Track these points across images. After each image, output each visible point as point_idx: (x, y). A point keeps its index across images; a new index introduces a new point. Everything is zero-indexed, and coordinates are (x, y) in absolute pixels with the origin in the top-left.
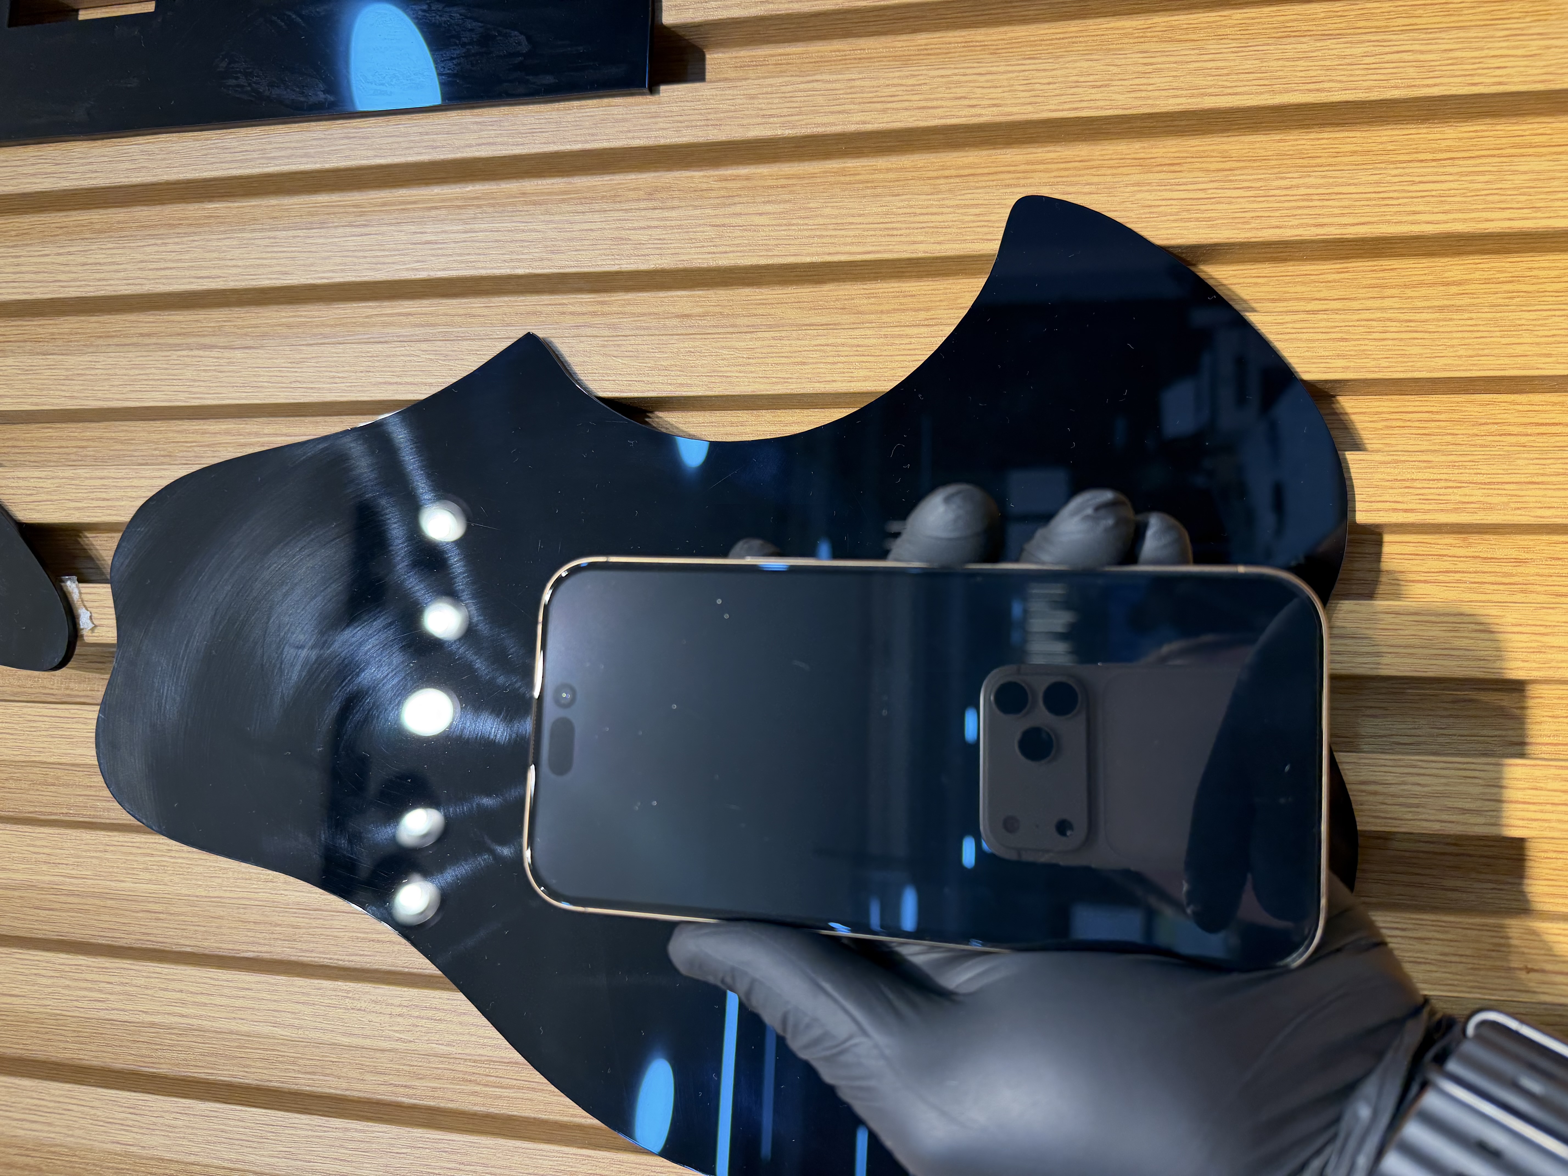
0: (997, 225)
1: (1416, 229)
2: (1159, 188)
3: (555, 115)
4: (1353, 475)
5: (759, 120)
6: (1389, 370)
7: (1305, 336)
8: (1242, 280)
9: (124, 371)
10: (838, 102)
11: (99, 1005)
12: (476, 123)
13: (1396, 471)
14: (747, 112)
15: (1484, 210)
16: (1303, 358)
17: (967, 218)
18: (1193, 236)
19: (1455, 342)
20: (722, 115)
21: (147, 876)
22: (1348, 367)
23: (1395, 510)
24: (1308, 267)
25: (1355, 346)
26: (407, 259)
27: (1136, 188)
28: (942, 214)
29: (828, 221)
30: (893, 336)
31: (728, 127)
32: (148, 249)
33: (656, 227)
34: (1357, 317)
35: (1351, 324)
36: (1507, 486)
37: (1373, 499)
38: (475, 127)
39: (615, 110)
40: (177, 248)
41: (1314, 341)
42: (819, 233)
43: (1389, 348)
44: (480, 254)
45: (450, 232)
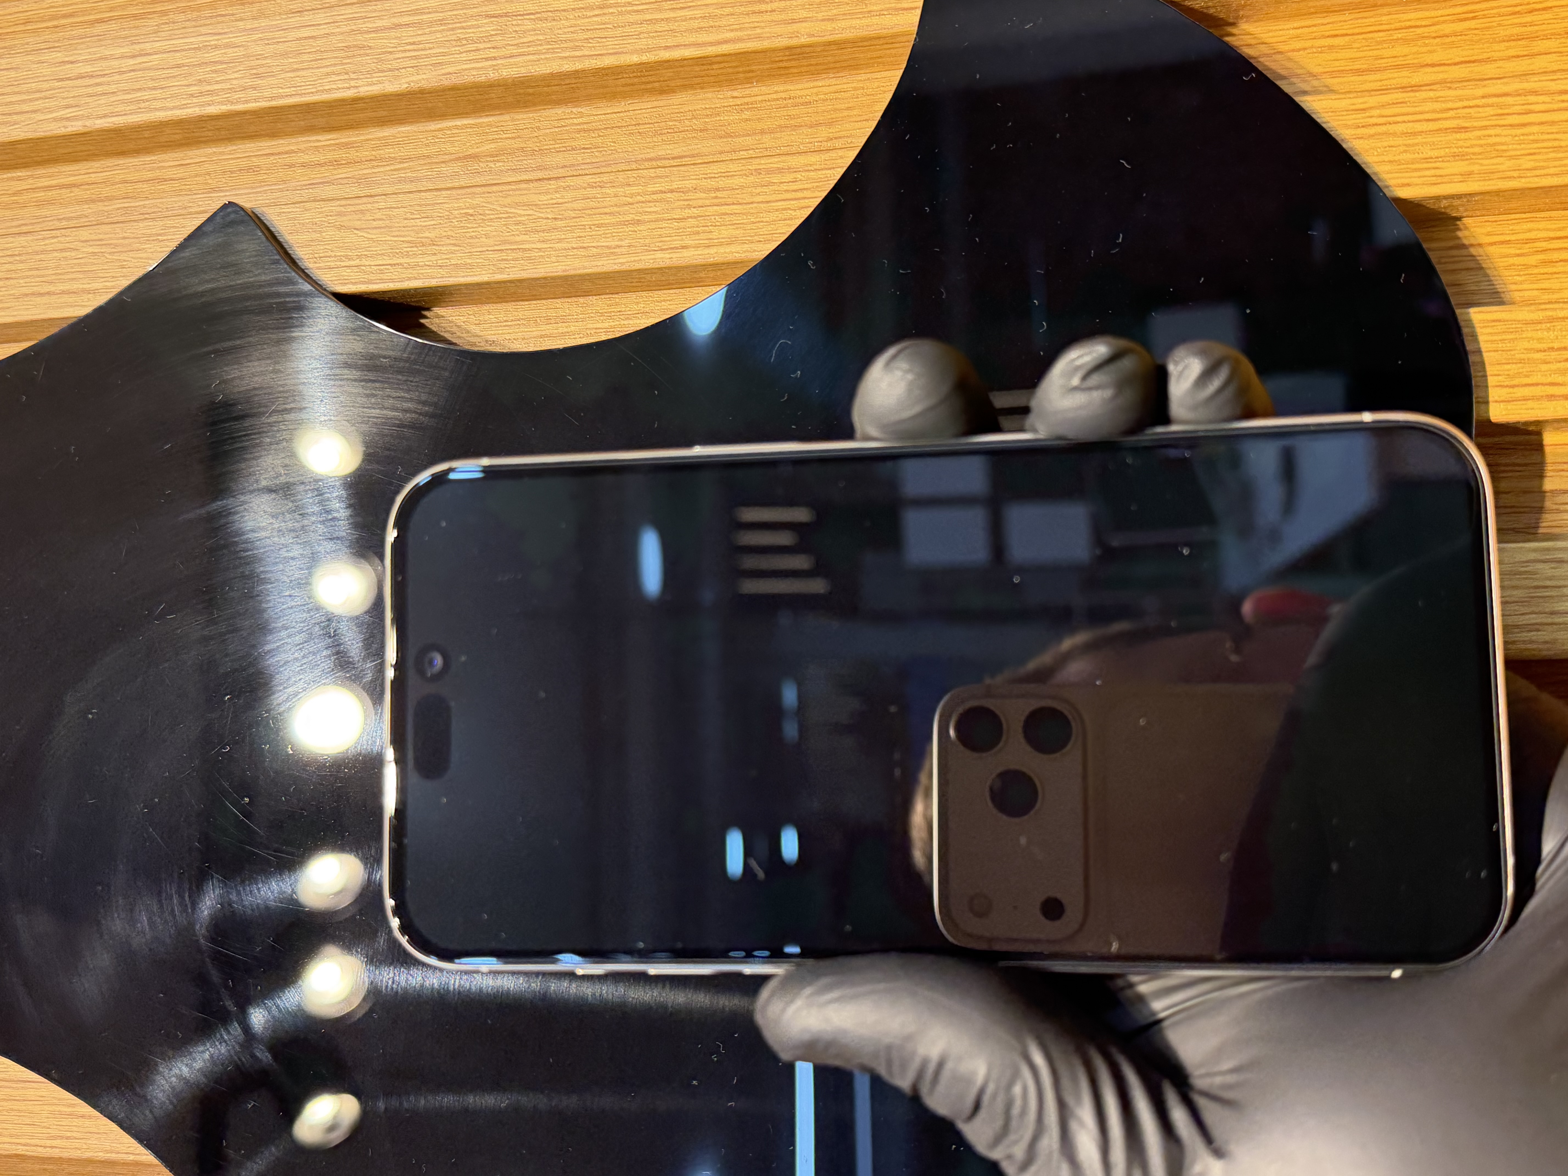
4: (1483, 346)
6: (1538, 172)
7: (1397, 128)
8: (1309, 44)
13: (1552, 335)
16: (1399, 163)
22: (1470, 173)
23: (1551, 397)
24: (1412, 16)
25: (1479, 138)
26: (52, 103)
30: (769, 172)
34: (1480, 92)
35: (1471, 103)
37: (1516, 382)
41: (1415, 134)
42: (648, 17)
43: (1536, 137)
44: (155, 88)
45: (112, 57)
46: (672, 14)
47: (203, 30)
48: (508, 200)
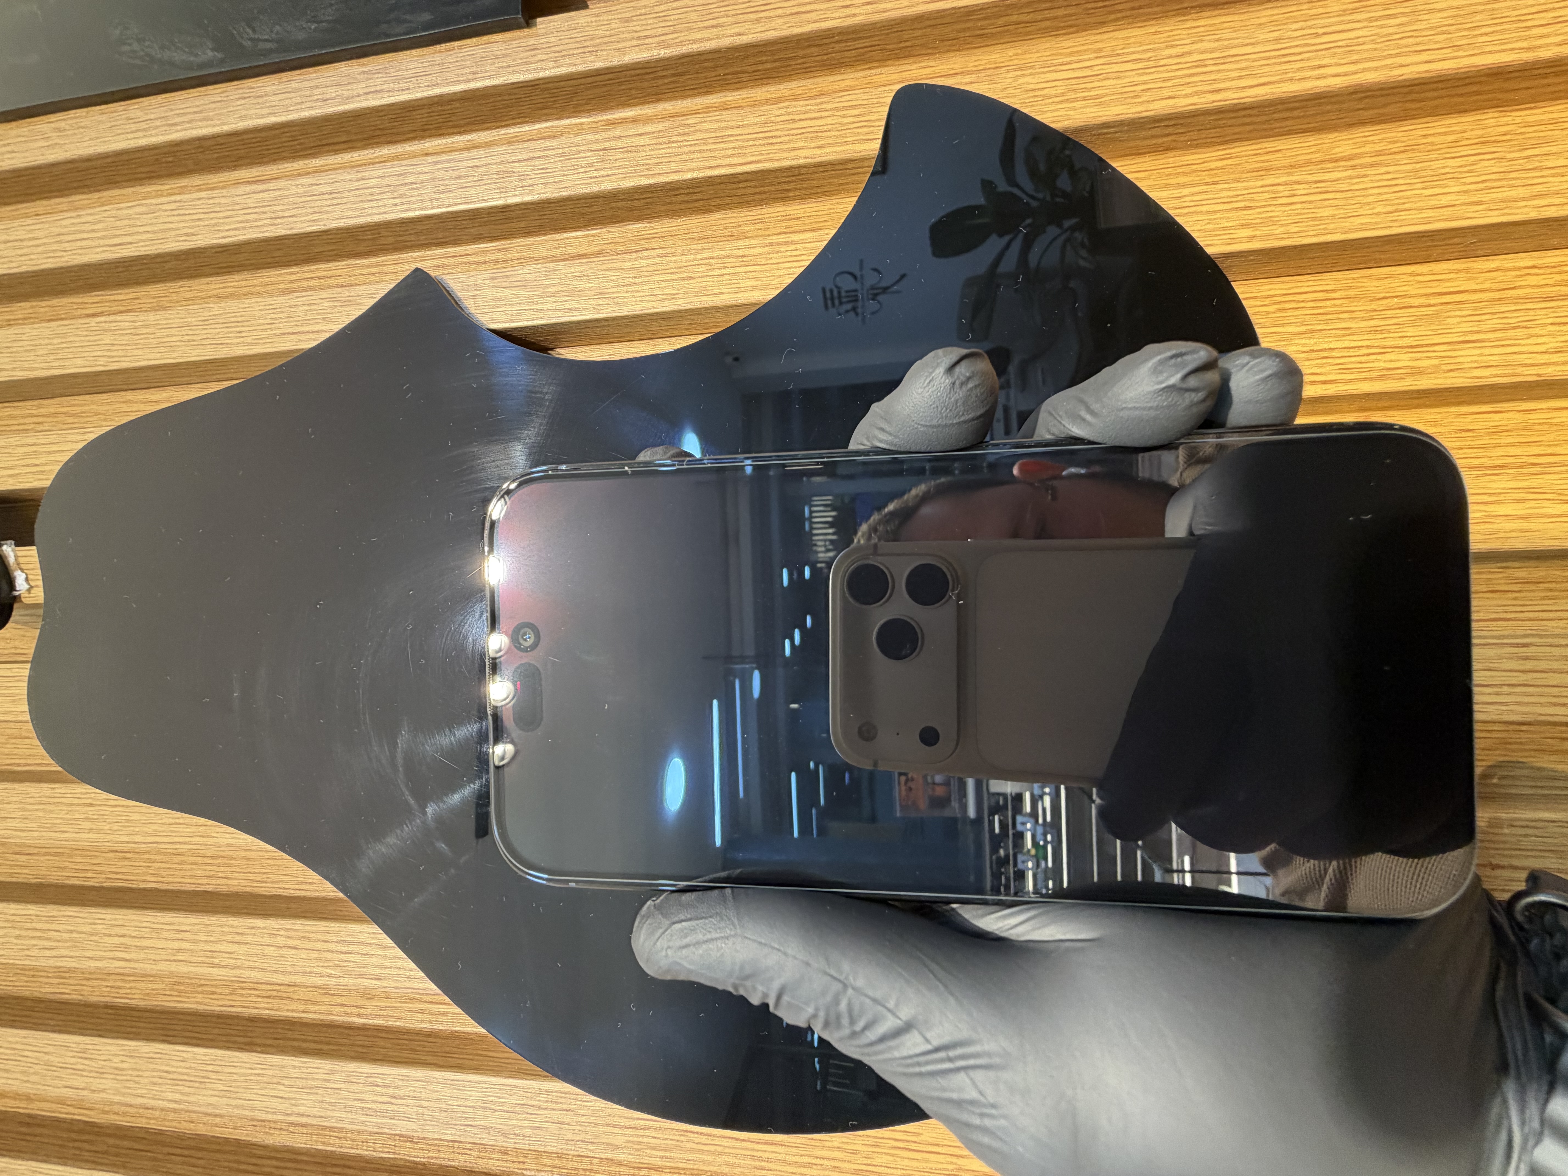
0: (877, 124)
1: (1321, 85)
2: (1042, 70)
3: (438, 58)
5: (635, 43)
6: (1299, 235)
7: (1204, 209)
9: (47, 341)
10: (711, 16)
11: (48, 953)
12: (364, 73)
13: (1312, 341)
14: (622, 36)
15: (1398, 55)
16: (1205, 231)
17: (846, 120)
18: (1081, 116)
19: (1371, 199)
20: (598, 41)
21: (87, 825)
22: (1254, 236)
25: (1260, 213)
26: (304, 211)
27: (1019, 73)
28: (821, 118)
29: (708, 135)
31: (605, 53)
32: (64, 223)
33: (539, 157)
34: (1260, 183)
36: (1436, 348)
38: (362, 76)
39: (495, 47)
40: (90, 219)
42: (697, 148)
43: (1298, 211)
44: (371, 201)
45: (344, 180)
46: (714, 147)
47: (404, 163)
48: (604, 267)
